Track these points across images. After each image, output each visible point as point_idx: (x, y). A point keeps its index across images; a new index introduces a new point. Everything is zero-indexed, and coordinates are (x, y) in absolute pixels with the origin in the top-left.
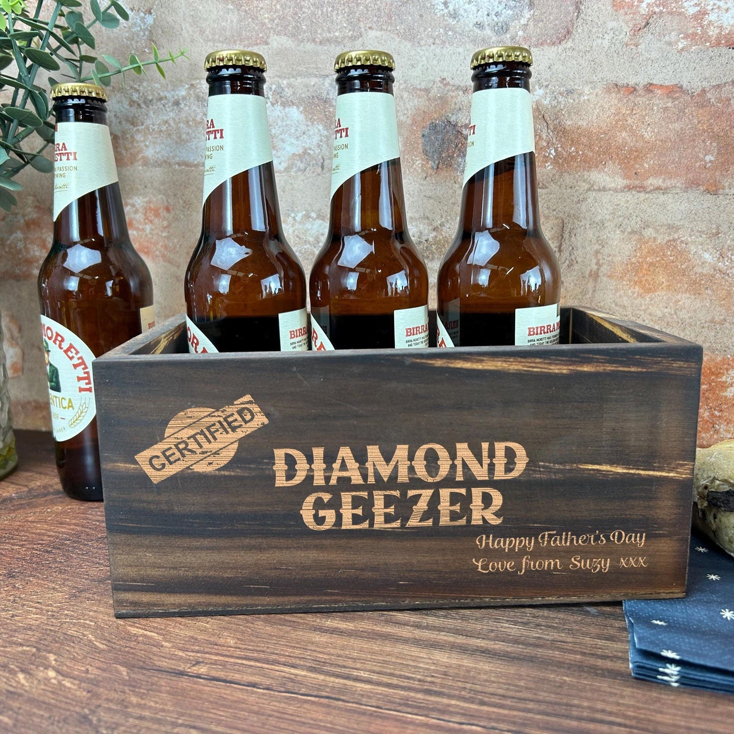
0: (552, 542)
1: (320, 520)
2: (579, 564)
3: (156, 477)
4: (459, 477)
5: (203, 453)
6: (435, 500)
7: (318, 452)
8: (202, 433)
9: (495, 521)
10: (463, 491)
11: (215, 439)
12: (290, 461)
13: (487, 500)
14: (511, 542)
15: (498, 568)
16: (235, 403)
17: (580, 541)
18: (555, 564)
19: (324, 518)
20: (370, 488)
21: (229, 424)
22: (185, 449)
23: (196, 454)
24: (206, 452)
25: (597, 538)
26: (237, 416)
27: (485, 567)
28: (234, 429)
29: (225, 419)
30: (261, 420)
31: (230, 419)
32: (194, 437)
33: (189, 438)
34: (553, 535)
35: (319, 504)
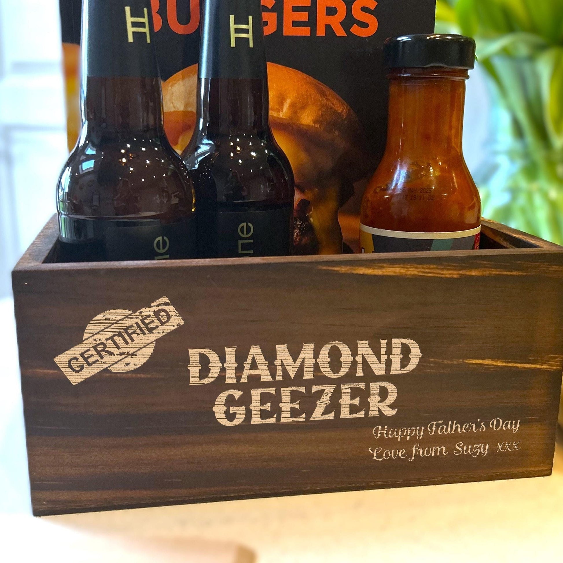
0: (439, 430)
1: (231, 417)
2: (461, 450)
3: (75, 379)
4: (360, 373)
5: (121, 354)
6: (337, 395)
7: (230, 353)
8: (120, 335)
9: (390, 412)
10: (362, 386)
11: (133, 340)
12: (204, 360)
13: (383, 394)
14: (403, 431)
15: (391, 455)
16: (152, 305)
17: (464, 430)
18: (441, 450)
19: (235, 414)
20: (278, 385)
21: (146, 325)
22: (104, 350)
23: (114, 355)
24: (124, 353)
25: (478, 426)
26: (153, 318)
27: (380, 456)
28: (151, 330)
29: (142, 321)
30: (177, 321)
31: (147, 321)
32: (111, 338)
33: (107, 340)
34: (441, 424)
35: (230, 401)
